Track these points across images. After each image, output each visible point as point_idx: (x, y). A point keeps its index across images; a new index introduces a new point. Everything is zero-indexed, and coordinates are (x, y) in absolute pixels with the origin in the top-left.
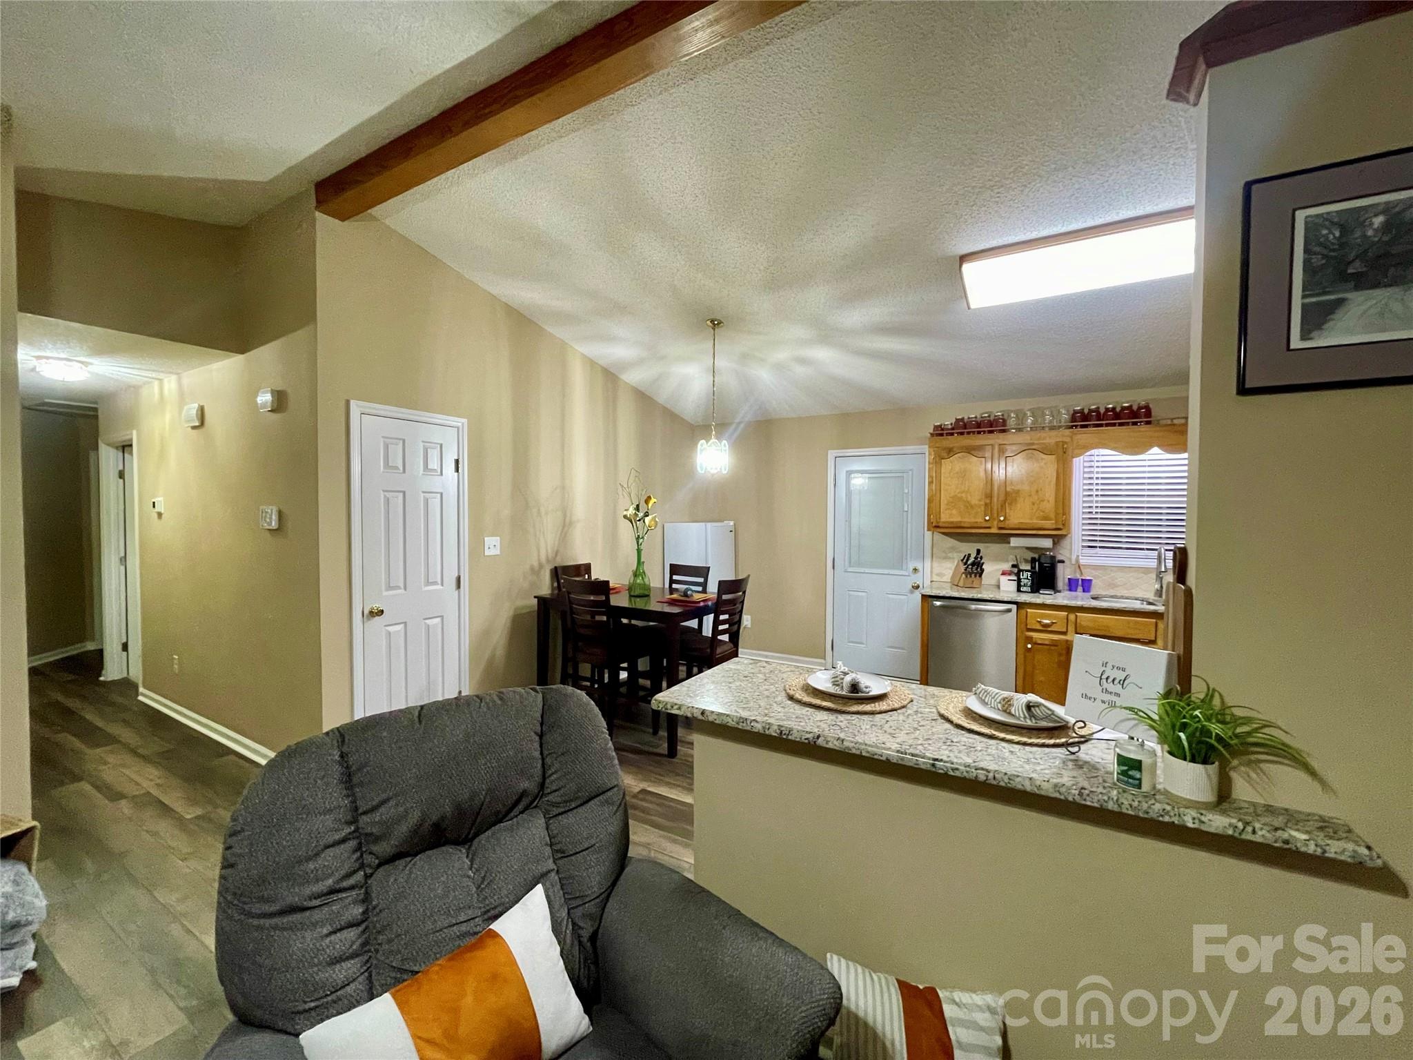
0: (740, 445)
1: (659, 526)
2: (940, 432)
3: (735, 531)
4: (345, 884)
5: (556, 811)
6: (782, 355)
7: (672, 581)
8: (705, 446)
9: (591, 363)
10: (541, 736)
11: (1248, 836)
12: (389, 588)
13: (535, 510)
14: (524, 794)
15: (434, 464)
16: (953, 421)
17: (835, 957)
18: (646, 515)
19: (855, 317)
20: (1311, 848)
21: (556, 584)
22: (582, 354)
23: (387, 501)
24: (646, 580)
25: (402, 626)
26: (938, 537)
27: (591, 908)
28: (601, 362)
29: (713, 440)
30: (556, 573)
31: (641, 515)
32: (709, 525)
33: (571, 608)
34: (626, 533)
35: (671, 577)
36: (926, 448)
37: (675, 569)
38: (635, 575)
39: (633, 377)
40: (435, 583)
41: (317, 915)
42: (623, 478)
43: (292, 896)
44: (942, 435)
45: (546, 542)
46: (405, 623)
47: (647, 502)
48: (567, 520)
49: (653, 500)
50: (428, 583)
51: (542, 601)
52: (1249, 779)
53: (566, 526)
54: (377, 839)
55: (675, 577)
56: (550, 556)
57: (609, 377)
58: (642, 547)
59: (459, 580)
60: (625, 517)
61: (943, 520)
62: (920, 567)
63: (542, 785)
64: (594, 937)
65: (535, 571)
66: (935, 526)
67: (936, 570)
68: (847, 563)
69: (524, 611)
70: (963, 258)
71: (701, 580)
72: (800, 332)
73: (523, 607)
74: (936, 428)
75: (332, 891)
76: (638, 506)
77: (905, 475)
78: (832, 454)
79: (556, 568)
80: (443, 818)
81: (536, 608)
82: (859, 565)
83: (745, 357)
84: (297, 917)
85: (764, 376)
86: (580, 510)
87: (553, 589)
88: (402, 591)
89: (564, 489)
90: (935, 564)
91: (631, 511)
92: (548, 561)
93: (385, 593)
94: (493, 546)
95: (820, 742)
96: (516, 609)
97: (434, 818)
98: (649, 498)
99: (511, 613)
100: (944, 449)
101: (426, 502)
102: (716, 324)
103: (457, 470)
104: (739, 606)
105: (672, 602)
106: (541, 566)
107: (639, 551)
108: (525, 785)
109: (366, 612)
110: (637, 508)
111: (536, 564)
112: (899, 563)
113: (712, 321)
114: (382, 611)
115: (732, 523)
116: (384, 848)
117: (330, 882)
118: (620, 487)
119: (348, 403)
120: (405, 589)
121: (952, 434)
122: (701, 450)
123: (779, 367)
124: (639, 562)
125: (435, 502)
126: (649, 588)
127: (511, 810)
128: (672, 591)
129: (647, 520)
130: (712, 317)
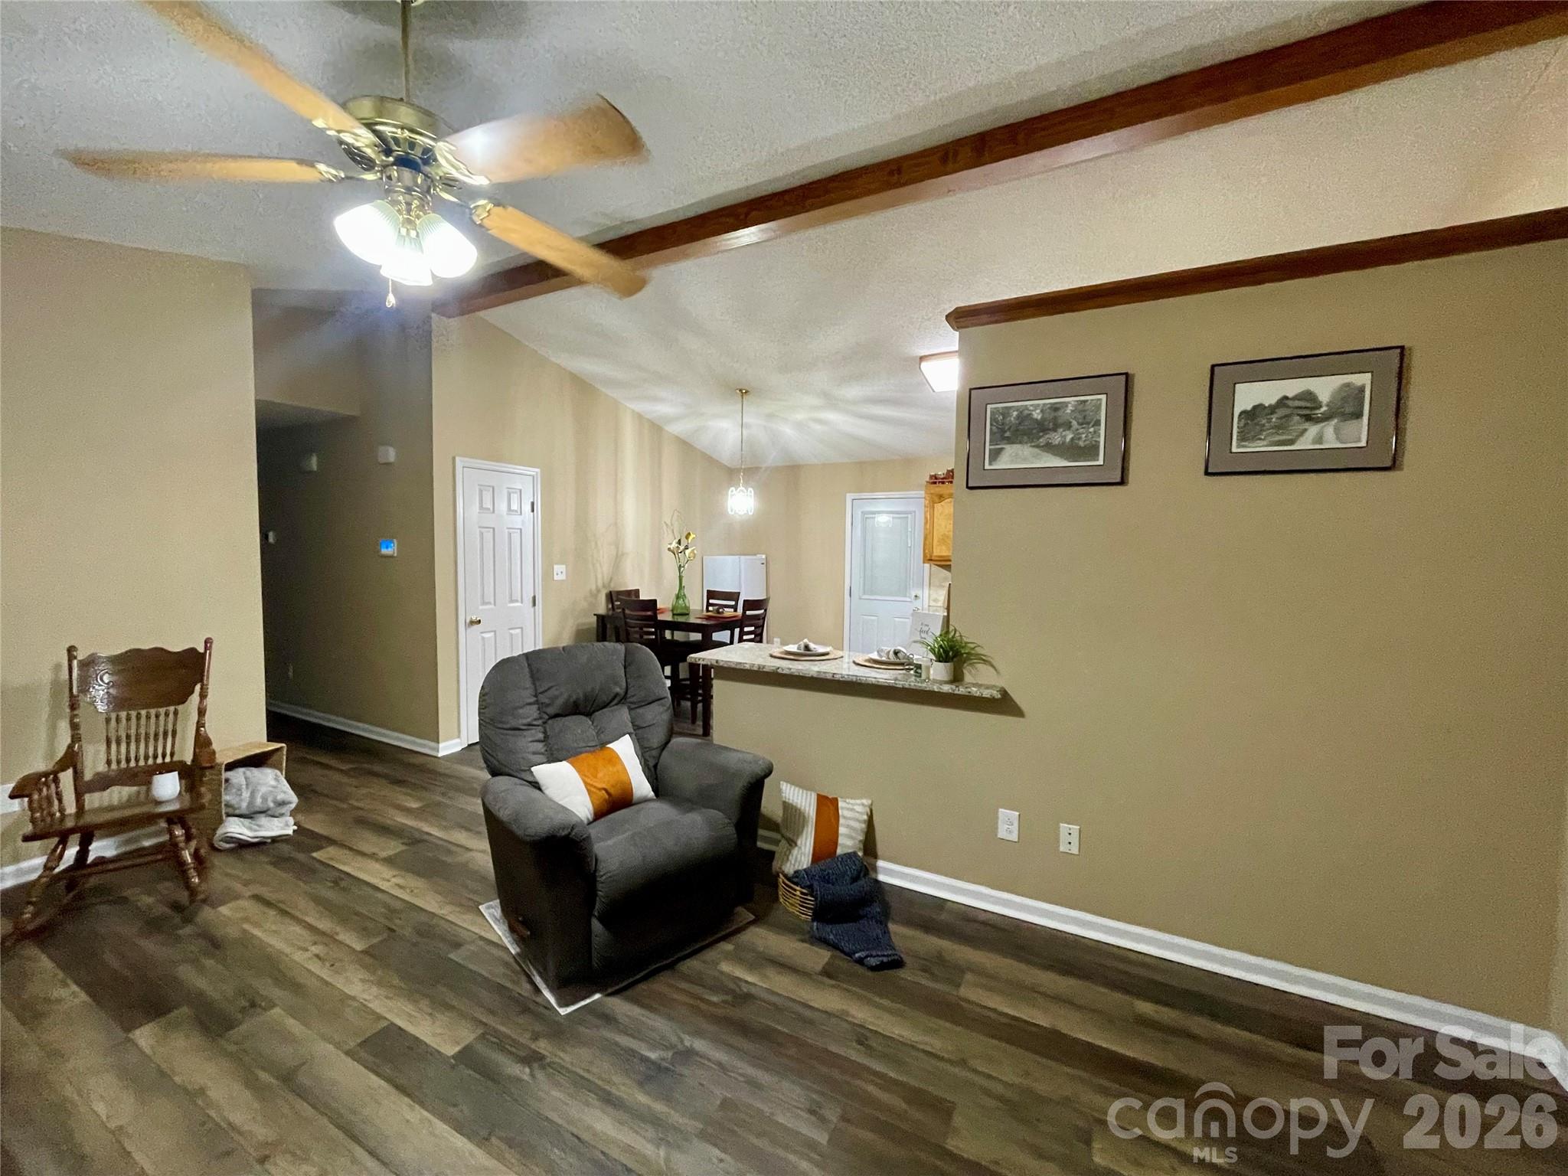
0: (764, 492)
1: (698, 558)
2: (935, 480)
3: (767, 563)
4: (535, 723)
5: (633, 706)
6: (800, 416)
7: (709, 605)
8: (734, 492)
9: (639, 417)
10: (625, 668)
11: (956, 692)
12: (484, 603)
13: (593, 544)
14: (617, 695)
15: (515, 506)
16: (945, 472)
17: (785, 784)
18: (687, 548)
19: (853, 391)
20: (978, 694)
21: (610, 606)
22: (633, 411)
23: (482, 534)
24: (686, 601)
25: (493, 634)
26: (935, 568)
27: (655, 753)
28: (648, 417)
29: (741, 488)
30: (611, 597)
31: (682, 548)
32: (743, 557)
33: (626, 623)
34: (670, 563)
35: (708, 601)
36: (922, 493)
37: (711, 594)
38: (678, 597)
39: (676, 429)
40: (517, 601)
41: (525, 733)
42: (667, 519)
43: (514, 723)
44: (935, 483)
45: (602, 573)
46: (495, 631)
47: (687, 537)
48: (620, 553)
49: (692, 536)
50: (512, 601)
51: (601, 619)
52: (970, 672)
53: (618, 559)
54: (548, 705)
55: (711, 601)
56: (606, 581)
57: (655, 429)
58: (683, 574)
59: (534, 598)
60: (669, 549)
61: (935, 554)
62: (919, 593)
63: (626, 693)
64: (655, 767)
65: (594, 595)
66: (929, 559)
67: (934, 596)
68: (861, 591)
69: (585, 627)
70: (922, 358)
71: (733, 603)
72: (812, 400)
73: (584, 624)
74: (931, 477)
75: (529, 725)
76: (680, 541)
77: (909, 516)
78: (849, 497)
79: (611, 592)
80: (578, 699)
81: (595, 625)
82: (872, 593)
83: (770, 416)
84: (517, 732)
85: (788, 431)
86: (630, 544)
87: (608, 609)
88: (492, 606)
89: (616, 525)
90: (931, 592)
91: (674, 545)
92: (604, 586)
93: (481, 607)
94: (560, 572)
95: (780, 671)
96: (578, 625)
97: (574, 697)
98: (689, 534)
99: (574, 629)
100: (937, 495)
101: (510, 534)
102: (744, 393)
103: (533, 511)
104: (761, 621)
105: (709, 618)
106: (598, 591)
107: (681, 578)
108: (618, 690)
109: (468, 621)
110: (679, 542)
111: (594, 587)
112: (903, 590)
113: (741, 390)
114: (480, 621)
115: (764, 556)
116: (551, 710)
117: (529, 720)
118: (665, 527)
119: (454, 459)
120: (495, 605)
121: (943, 483)
122: (732, 495)
123: (799, 426)
124: (681, 587)
125: (516, 537)
126: (687, 608)
127: (611, 702)
128: (708, 610)
129: (687, 552)
130: (740, 387)
